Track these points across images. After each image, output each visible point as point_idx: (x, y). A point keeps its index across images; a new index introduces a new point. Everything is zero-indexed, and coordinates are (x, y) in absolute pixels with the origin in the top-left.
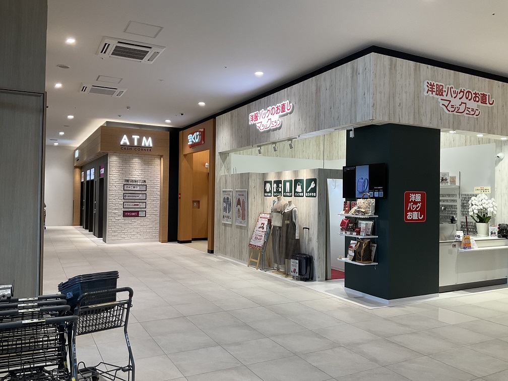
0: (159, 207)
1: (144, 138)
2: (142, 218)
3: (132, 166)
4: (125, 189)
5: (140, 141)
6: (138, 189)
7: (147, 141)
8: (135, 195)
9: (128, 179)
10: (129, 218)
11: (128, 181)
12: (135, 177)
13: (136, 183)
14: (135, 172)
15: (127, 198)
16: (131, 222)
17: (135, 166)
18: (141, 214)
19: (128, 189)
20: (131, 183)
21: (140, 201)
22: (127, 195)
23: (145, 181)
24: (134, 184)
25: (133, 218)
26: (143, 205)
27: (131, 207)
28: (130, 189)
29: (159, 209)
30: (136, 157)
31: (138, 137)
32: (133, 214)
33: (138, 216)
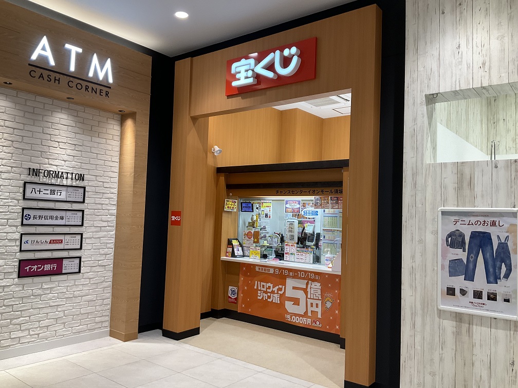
0: (112, 246)
1: (95, 60)
2: (71, 277)
3: (50, 131)
4: (28, 195)
5: (83, 62)
6: (63, 196)
7: (102, 68)
8: (54, 214)
9: (36, 166)
10: (36, 279)
11: (36, 172)
12: (56, 162)
13: (59, 181)
14: (58, 151)
15: (31, 221)
16: (40, 292)
17: (57, 132)
18: (68, 266)
19: (38, 196)
20: (46, 180)
21: (66, 230)
22: (32, 213)
23: (81, 177)
24: (53, 181)
25: (47, 278)
26: (74, 242)
27: (41, 247)
28: (42, 196)
29: (112, 251)
30: (62, 108)
31: (80, 50)
32: (47, 267)
33: (58, 272)
